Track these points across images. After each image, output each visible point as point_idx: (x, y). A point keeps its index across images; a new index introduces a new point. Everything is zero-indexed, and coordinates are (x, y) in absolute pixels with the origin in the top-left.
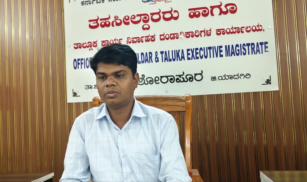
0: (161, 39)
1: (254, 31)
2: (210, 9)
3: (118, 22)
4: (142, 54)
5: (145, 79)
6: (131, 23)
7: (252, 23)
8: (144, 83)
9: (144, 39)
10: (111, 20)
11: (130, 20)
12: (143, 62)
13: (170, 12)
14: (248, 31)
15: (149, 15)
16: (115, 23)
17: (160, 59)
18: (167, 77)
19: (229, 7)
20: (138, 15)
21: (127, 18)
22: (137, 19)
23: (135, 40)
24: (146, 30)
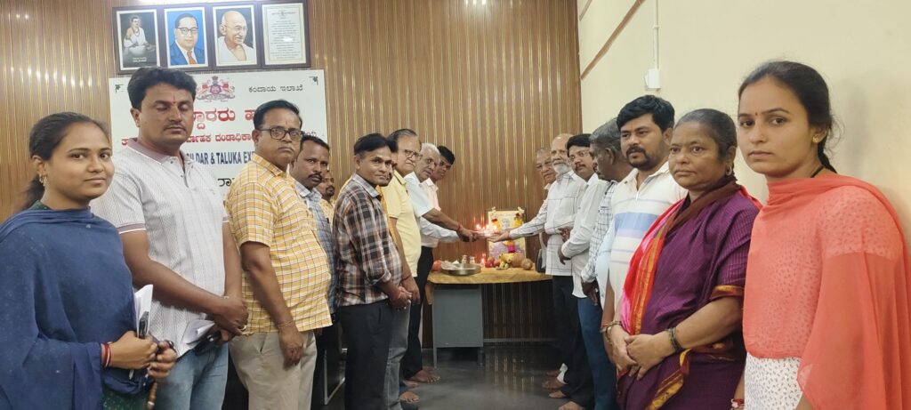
0: (217, 140)
4: (197, 154)
9: (199, 139)
13: (226, 112)
15: (204, 113)
17: (216, 161)
18: (223, 180)
24: (201, 130)
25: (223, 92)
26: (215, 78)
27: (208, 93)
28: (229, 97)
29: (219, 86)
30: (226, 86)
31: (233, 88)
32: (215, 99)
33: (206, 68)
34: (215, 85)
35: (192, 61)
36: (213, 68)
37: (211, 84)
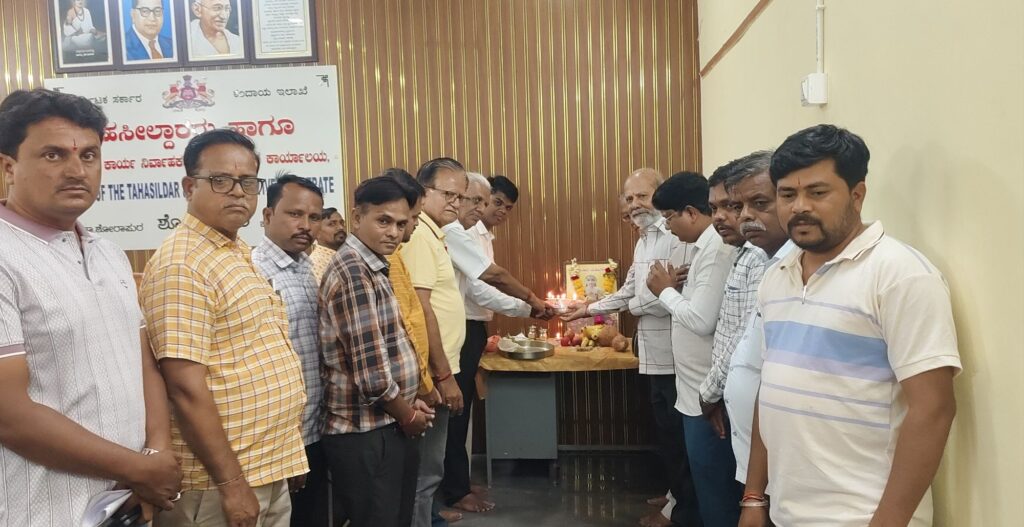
1: (316, 160)
2: (258, 126)
3: (129, 134)
4: (165, 184)
5: (169, 220)
6: (147, 137)
7: (315, 151)
8: (168, 227)
9: (166, 163)
10: (118, 131)
11: (145, 134)
12: (166, 196)
13: (203, 125)
14: (309, 161)
15: (173, 127)
16: (123, 136)
19: (284, 125)
20: (157, 127)
21: (141, 129)
22: (156, 132)
23: (154, 163)
24: (170, 150)
25: (199, 98)
26: (187, 78)
27: (178, 99)
28: (206, 104)
29: (193, 89)
30: (202, 88)
31: (212, 92)
32: (188, 107)
33: (174, 63)
34: (188, 87)
35: (156, 55)
36: (184, 64)
37: (181, 86)
